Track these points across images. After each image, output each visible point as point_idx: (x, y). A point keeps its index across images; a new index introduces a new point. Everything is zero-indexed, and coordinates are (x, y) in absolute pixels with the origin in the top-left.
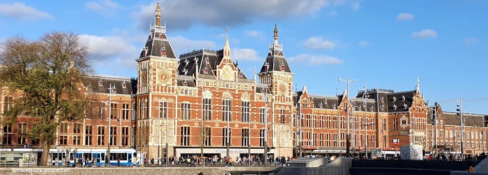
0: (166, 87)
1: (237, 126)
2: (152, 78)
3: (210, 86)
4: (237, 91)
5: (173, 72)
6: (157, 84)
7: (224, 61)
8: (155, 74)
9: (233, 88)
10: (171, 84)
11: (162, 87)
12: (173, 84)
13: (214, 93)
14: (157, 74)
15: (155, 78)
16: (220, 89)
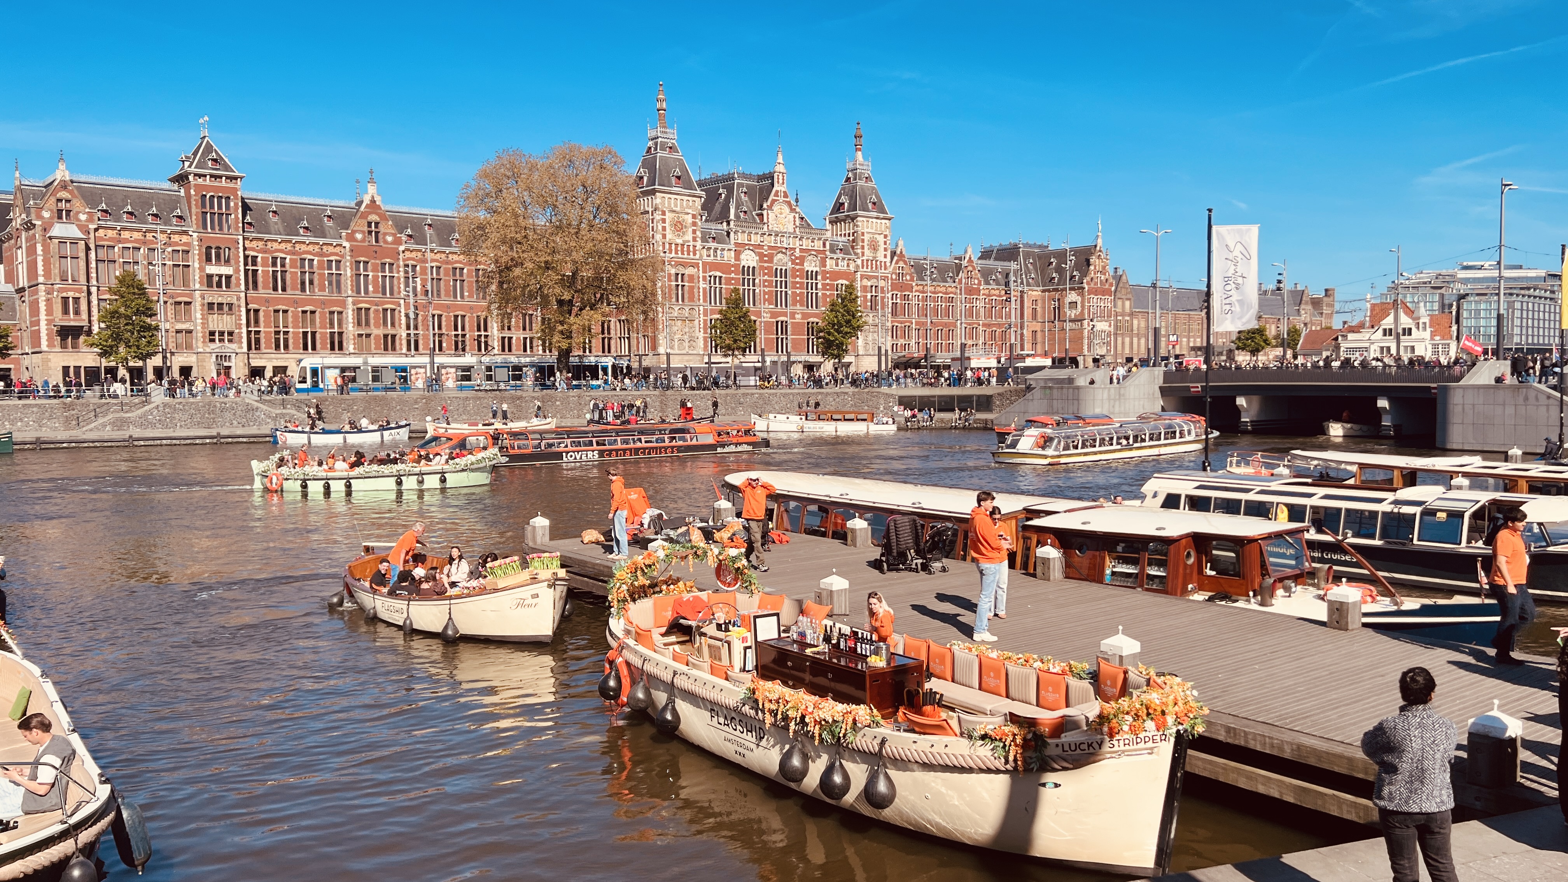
0: (683, 245)
1: (798, 316)
2: (660, 228)
3: (752, 243)
4: (797, 250)
5: (694, 216)
6: (667, 240)
7: (776, 195)
8: (664, 221)
9: (791, 246)
10: (691, 239)
11: (677, 245)
12: (694, 239)
13: (761, 256)
14: (667, 221)
15: (664, 229)
16: (770, 247)
